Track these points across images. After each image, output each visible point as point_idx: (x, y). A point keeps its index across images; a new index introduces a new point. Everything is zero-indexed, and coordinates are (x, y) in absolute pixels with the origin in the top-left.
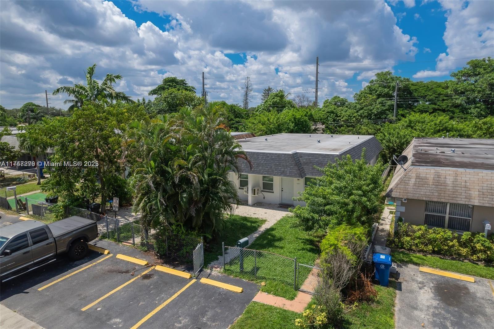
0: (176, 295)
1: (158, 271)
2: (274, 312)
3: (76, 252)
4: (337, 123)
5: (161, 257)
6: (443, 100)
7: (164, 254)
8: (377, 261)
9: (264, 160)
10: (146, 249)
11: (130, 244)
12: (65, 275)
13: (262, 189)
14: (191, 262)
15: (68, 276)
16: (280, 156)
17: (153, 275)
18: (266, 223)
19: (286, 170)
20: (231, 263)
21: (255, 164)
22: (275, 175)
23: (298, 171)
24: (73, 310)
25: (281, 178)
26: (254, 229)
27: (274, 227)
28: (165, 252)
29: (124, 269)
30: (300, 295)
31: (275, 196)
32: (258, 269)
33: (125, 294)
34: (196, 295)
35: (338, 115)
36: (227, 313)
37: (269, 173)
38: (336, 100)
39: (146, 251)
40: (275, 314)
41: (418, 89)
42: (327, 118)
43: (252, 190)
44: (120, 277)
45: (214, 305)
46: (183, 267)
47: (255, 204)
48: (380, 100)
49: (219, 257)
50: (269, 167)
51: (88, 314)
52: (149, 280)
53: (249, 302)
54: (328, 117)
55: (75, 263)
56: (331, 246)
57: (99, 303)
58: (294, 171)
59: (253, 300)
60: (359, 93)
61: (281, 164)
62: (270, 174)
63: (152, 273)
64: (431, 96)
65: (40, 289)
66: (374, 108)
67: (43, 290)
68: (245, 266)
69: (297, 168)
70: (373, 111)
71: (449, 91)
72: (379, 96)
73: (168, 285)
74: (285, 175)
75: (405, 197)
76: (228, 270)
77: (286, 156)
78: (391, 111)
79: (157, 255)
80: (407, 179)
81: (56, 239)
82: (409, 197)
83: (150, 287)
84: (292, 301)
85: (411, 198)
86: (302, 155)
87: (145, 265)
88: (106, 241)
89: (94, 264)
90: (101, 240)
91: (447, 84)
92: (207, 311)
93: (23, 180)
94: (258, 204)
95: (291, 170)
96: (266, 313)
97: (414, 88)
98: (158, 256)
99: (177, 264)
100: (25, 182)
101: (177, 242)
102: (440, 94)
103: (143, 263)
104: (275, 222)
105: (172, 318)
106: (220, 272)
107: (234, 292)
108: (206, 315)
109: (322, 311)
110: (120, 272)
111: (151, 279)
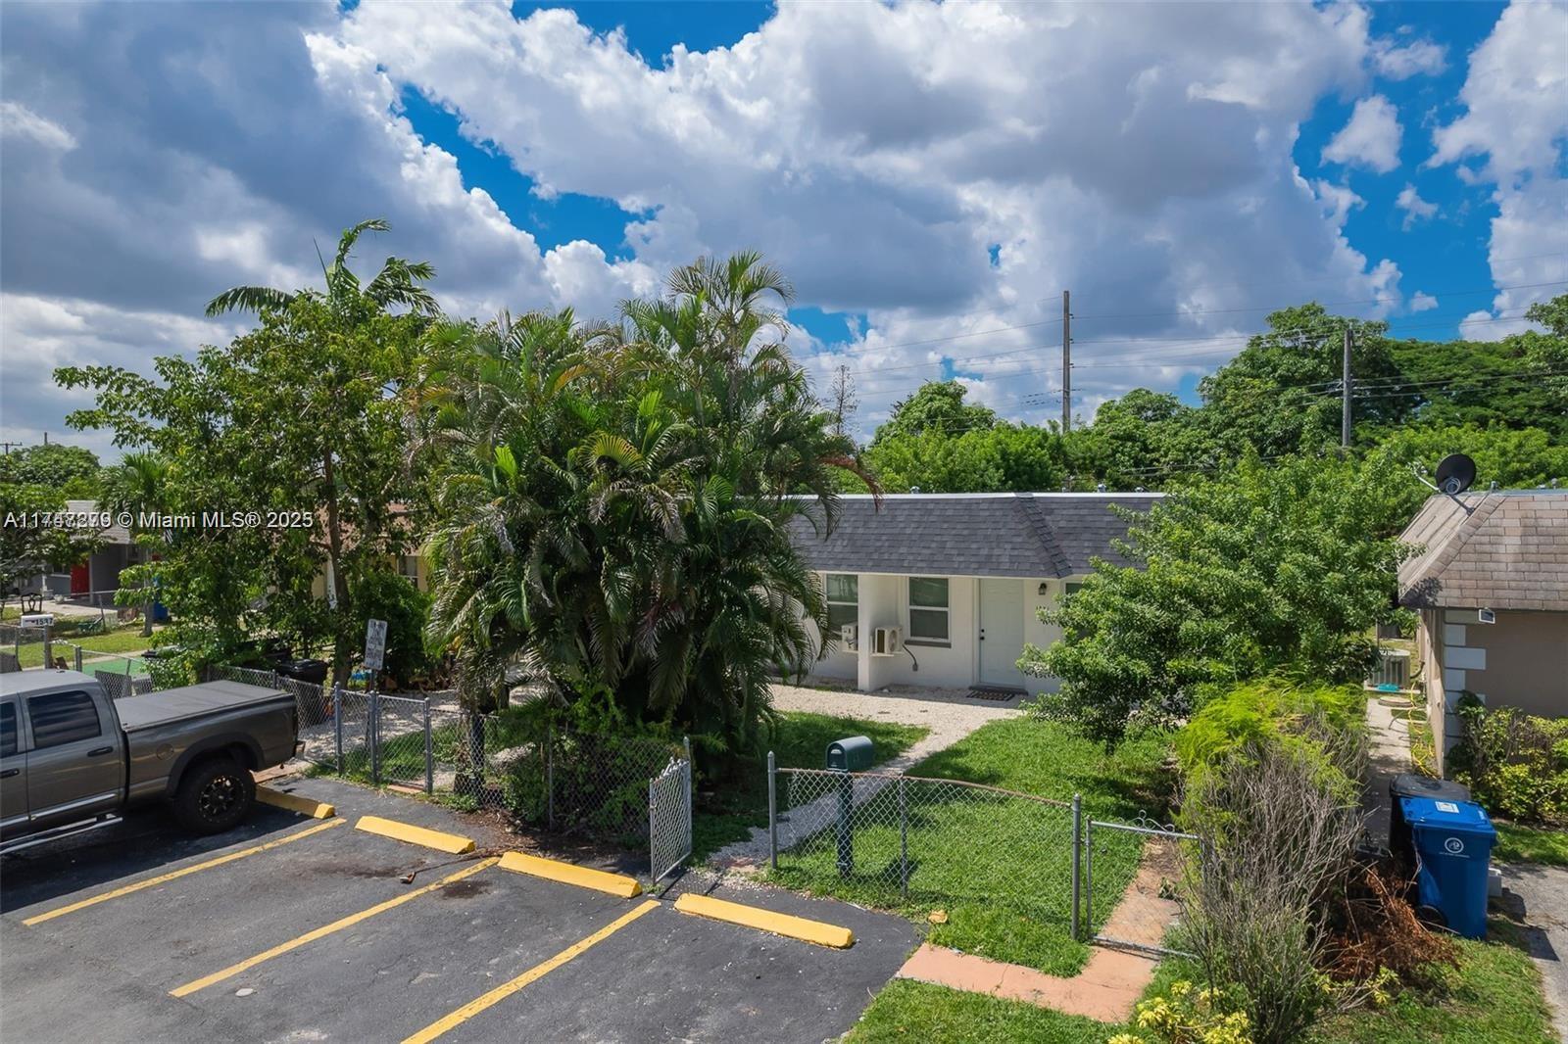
0: (572, 952)
1: (509, 872)
2: (996, 1019)
3: (205, 801)
4: (1147, 472)
5: (525, 830)
6: (1512, 392)
7: (538, 818)
8: (1427, 821)
9: (913, 525)
10: (473, 802)
11: (416, 791)
12: (147, 878)
13: (907, 634)
14: (643, 845)
15: (157, 880)
16: (974, 507)
17: (486, 883)
18: (929, 737)
19: (996, 552)
20: (801, 847)
21: (884, 538)
22: (956, 571)
23: (1044, 554)
24: (135, 992)
25: (976, 583)
26: (885, 753)
27: (961, 747)
28: (541, 809)
29: (379, 865)
30: (1102, 961)
31: (958, 654)
32: (912, 866)
33: (362, 942)
34: (653, 955)
35: (1151, 447)
36: (787, 1021)
37: (935, 565)
38: (1139, 401)
39: (472, 811)
40: (1003, 1023)
41: (1418, 358)
42: (1113, 455)
43: (873, 634)
44: (357, 886)
45: (732, 989)
46: (608, 862)
47: (882, 689)
48: (1290, 393)
49: (752, 830)
50: (934, 545)
51: (193, 1011)
52: (469, 900)
53: (883, 983)
54: (1115, 452)
55: (198, 842)
56: (1233, 733)
57: (251, 971)
58: (1027, 553)
59: (898, 975)
60: (1214, 376)
61: (979, 532)
62: (940, 570)
63: (485, 878)
64: (1466, 377)
65: (30, 922)
66: (1270, 421)
67: (40, 924)
68: (859, 856)
69: (1039, 544)
70: (1269, 430)
71: (1530, 362)
72: (1286, 382)
73: (543, 916)
74: (996, 570)
75: (1488, 605)
76: (789, 869)
77: (995, 506)
78: (1330, 427)
79: (511, 824)
80: (1486, 539)
81: (130, 737)
82: (1505, 604)
83: (468, 921)
84: (1070, 980)
85: (1513, 605)
86: (1054, 506)
87: (461, 853)
88: (329, 782)
89: (268, 846)
90: (311, 775)
91: (1518, 343)
92: (699, 1012)
93: (98, 625)
94: (891, 686)
95: (1016, 553)
96: (961, 1019)
97: (1404, 357)
98: (516, 826)
99: (589, 852)
100: (106, 632)
101: (590, 765)
102: (1497, 374)
103: (455, 843)
104: (964, 735)
105: (548, 1032)
106: (756, 879)
107: (817, 947)
108: (698, 1026)
109: (1226, 1006)
110: (361, 874)
111: (477, 898)
